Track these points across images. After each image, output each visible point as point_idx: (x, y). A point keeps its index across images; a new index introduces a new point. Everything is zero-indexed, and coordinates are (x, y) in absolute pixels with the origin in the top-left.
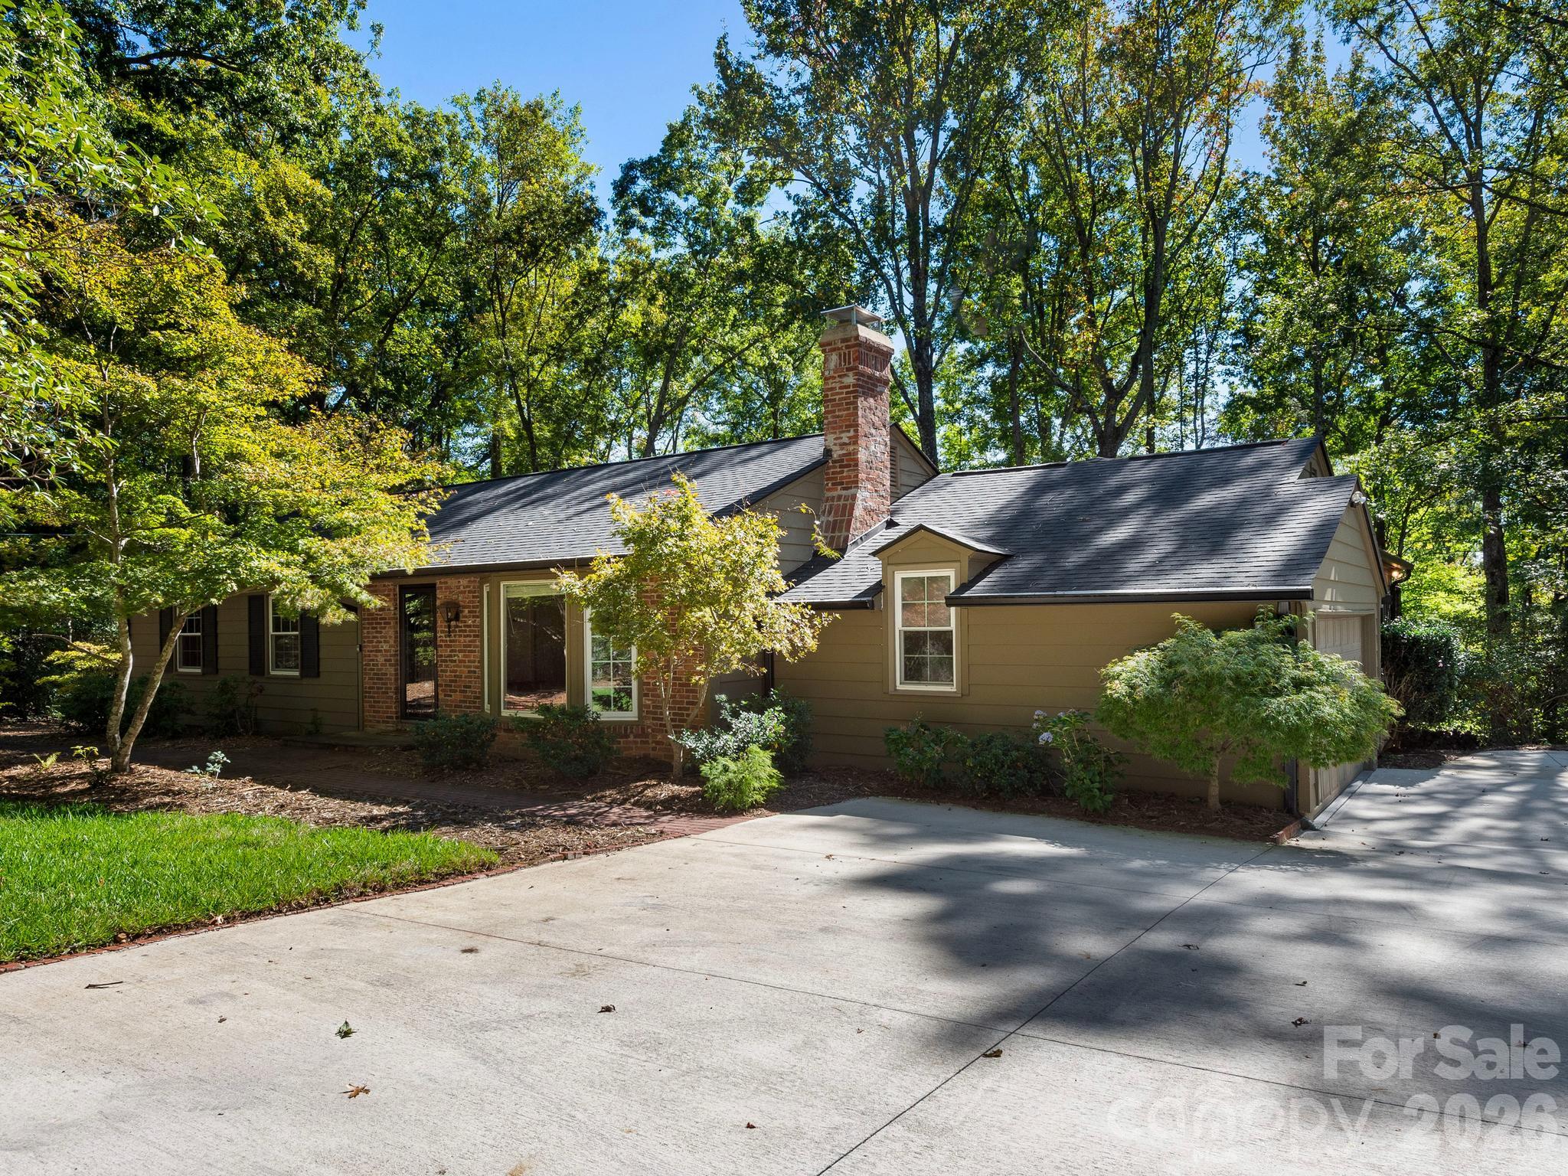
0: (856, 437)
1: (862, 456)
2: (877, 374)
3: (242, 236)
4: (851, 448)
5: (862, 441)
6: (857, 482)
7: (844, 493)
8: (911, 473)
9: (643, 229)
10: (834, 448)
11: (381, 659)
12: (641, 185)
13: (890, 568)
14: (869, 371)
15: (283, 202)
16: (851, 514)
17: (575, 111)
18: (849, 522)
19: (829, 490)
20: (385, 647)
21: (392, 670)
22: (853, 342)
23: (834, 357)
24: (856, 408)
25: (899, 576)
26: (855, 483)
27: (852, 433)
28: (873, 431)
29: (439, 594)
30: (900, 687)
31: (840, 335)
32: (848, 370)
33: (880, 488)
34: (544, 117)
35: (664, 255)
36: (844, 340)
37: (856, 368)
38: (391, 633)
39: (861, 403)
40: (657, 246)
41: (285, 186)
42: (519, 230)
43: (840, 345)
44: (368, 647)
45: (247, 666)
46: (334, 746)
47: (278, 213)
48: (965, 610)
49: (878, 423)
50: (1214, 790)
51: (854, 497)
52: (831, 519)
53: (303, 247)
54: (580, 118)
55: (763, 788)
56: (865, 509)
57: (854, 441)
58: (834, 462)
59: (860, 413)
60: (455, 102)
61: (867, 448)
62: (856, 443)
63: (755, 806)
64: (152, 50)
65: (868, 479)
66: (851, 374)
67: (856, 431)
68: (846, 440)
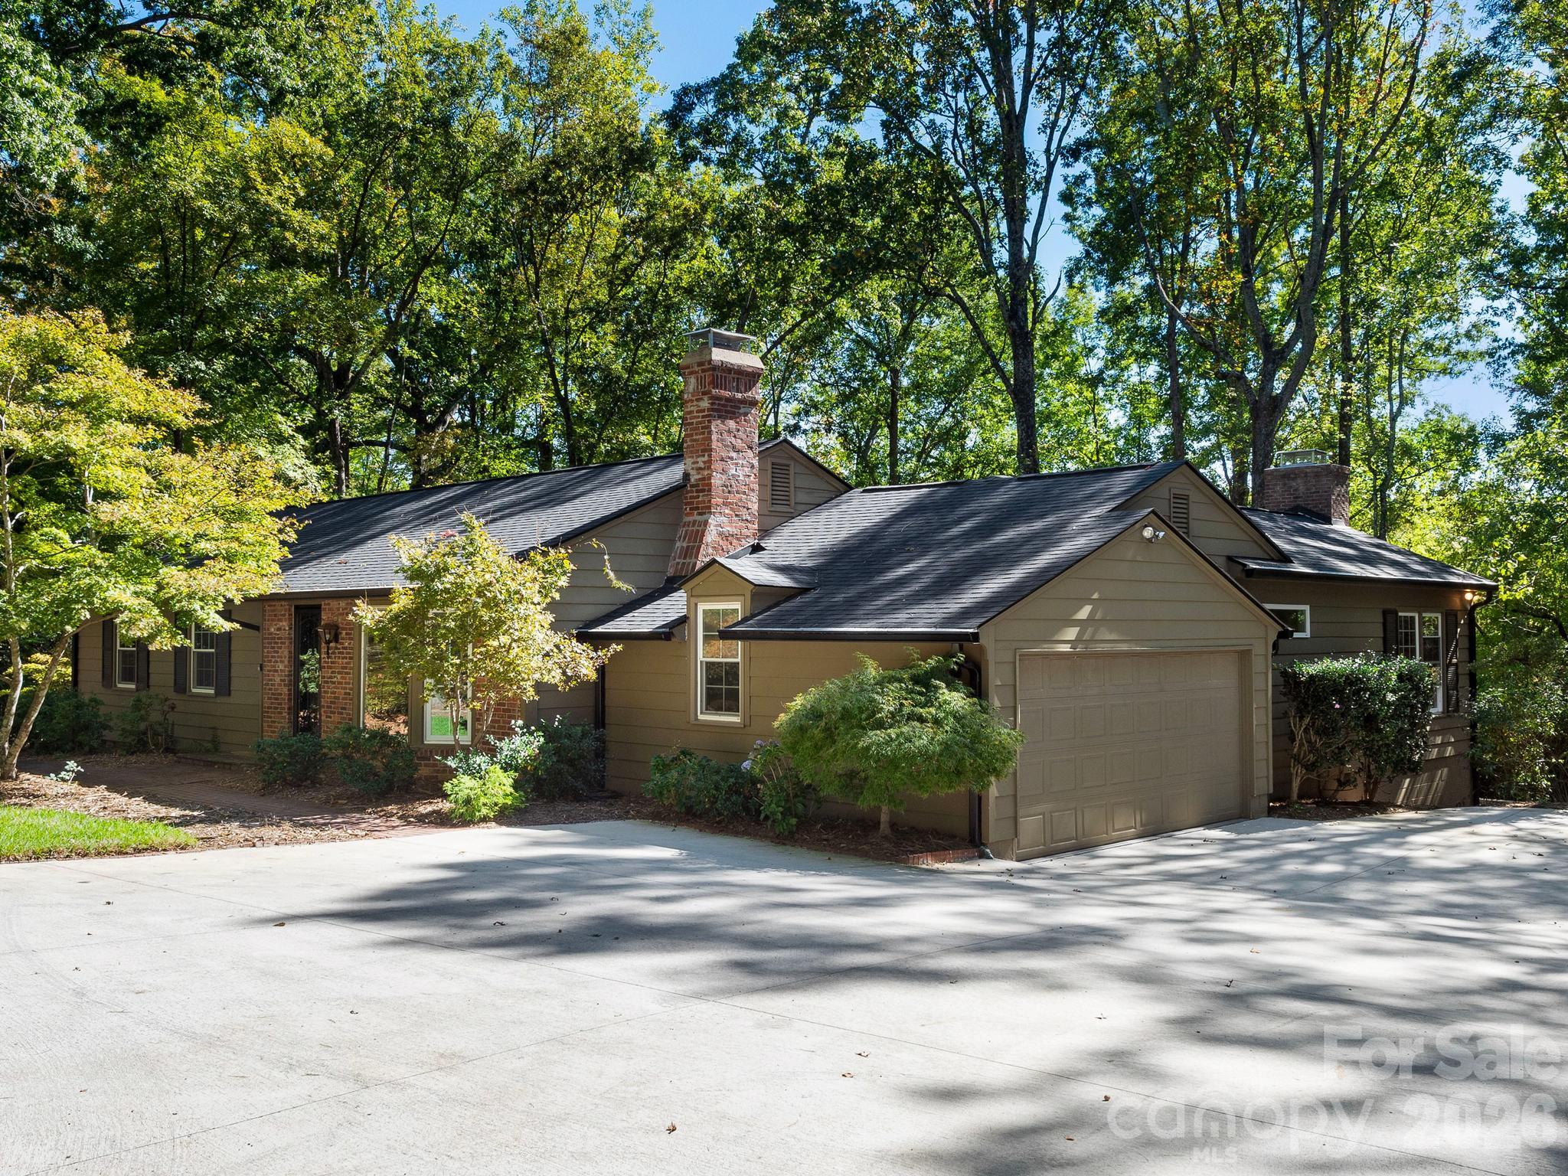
0: (710, 461)
1: (717, 480)
2: (739, 396)
3: (231, 208)
4: (706, 473)
5: (717, 466)
6: (709, 507)
7: (699, 518)
8: (811, 491)
9: (707, 161)
10: (692, 472)
11: (278, 679)
12: (699, 114)
13: (693, 600)
14: (727, 394)
15: (276, 166)
16: (701, 541)
17: (644, 15)
18: (699, 547)
19: (688, 515)
20: (281, 667)
21: (285, 690)
22: (707, 366)
23: (693, 380)
24: (710, 433)
25: (702, 607)
26: (706, 509)
27: (706, 458)
28: (734, 455)
29: (324, 616)
30: (701, 717)
31: (697, 359)
32: (704, 393)
33: (744, 512)
34: (580, 44)
35: (736, 189)
36: (700, 364)
37: (709, 392)
38: (286, 653)
39: (716, 426)
40: (728, 180)
41: (281, 148)
42: (545, 177)
43: (696, 369)
44: (268, 667)
45: (172, 683)
46: (216, 763)
47: (271, 179)
48: (747, 643)
49: (739, 443)
50: (884, 818)
51: (706, 523)
52: (685, 545)
53: (297, 215)
54: (651, 23)
55: (496, 804)
56: (720, 534)
57: (708, 465)
58: (692, 486)
59: (714, 437)
60: (502, 16)
61: (724, 472)
62: (709, 468)
63: (485, 819)
64: (145, 13)
65: (725, 504)
66: (706, 398)
67: (710, 456)
68: (702, 465)
